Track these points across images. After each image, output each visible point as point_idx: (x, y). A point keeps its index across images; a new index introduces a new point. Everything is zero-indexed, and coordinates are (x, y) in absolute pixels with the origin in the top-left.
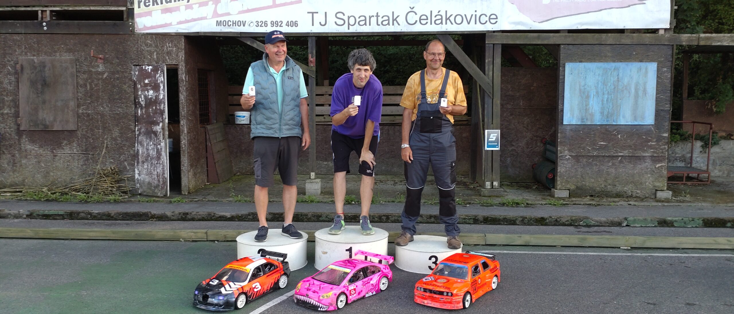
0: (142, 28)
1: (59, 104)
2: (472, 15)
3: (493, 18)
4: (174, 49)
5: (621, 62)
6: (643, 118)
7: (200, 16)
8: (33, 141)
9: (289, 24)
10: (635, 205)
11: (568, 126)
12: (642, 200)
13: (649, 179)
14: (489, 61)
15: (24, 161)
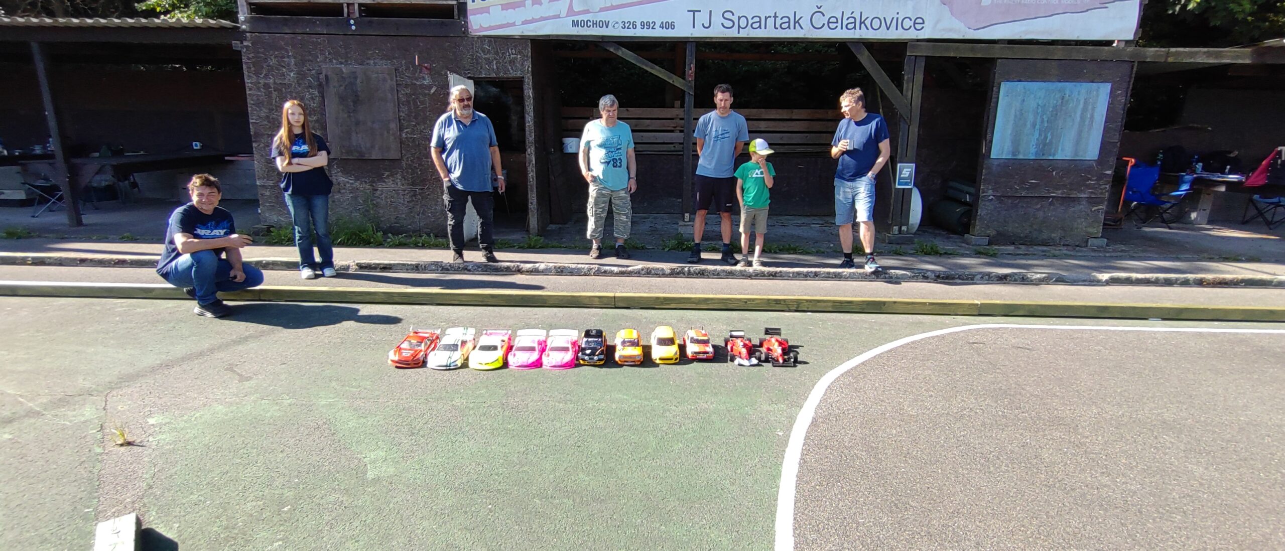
0: (478, 29)
1: (377, 126)
2: (893, 18)
3: (918, 22)
4: (519, 56)
5: (1069, 81)
6: (1086, 151)
7: (551, 14)
8: (346, 172)
9: (664, 26)
11: (996, 160)
12: (1074, 249)
13: (1081, 224)
14: (908, 78)
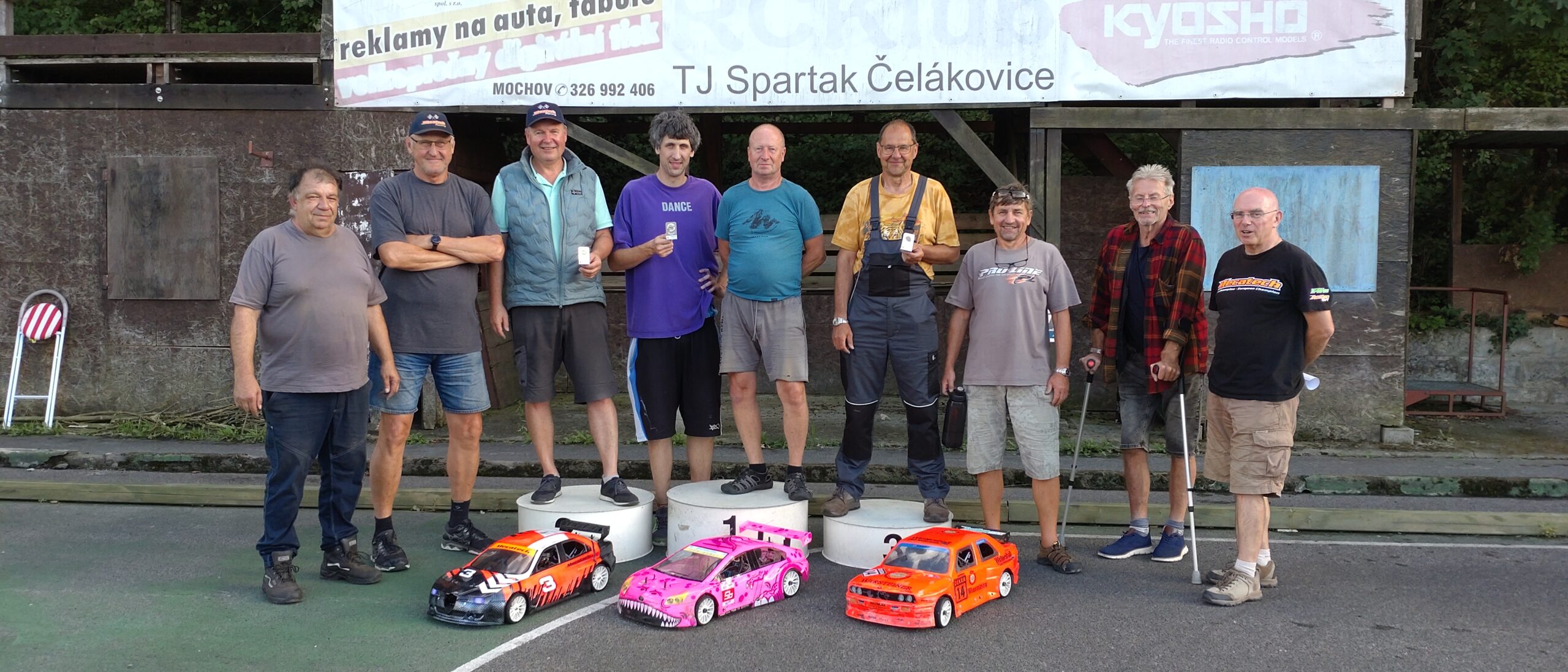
0: (349, 99)
1: (185, 247)
2: (1002, 71)
3: (1045, 76)
5: (1306, 164)
6: (1353, 278)
7: (462, 75)
8: (132, 321)
9: (638, 90)
10: (1335, 455)
12: (1352, 445)
13: (1366, 404)
14: (1035, 163)
15: (114, 361)
